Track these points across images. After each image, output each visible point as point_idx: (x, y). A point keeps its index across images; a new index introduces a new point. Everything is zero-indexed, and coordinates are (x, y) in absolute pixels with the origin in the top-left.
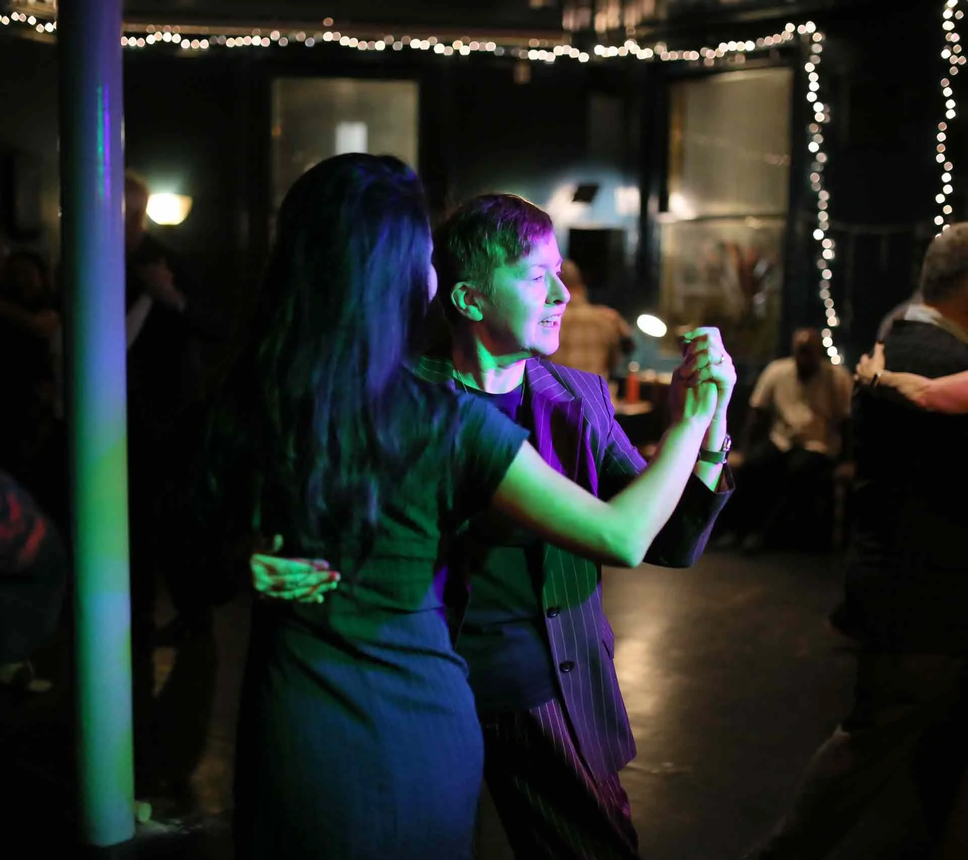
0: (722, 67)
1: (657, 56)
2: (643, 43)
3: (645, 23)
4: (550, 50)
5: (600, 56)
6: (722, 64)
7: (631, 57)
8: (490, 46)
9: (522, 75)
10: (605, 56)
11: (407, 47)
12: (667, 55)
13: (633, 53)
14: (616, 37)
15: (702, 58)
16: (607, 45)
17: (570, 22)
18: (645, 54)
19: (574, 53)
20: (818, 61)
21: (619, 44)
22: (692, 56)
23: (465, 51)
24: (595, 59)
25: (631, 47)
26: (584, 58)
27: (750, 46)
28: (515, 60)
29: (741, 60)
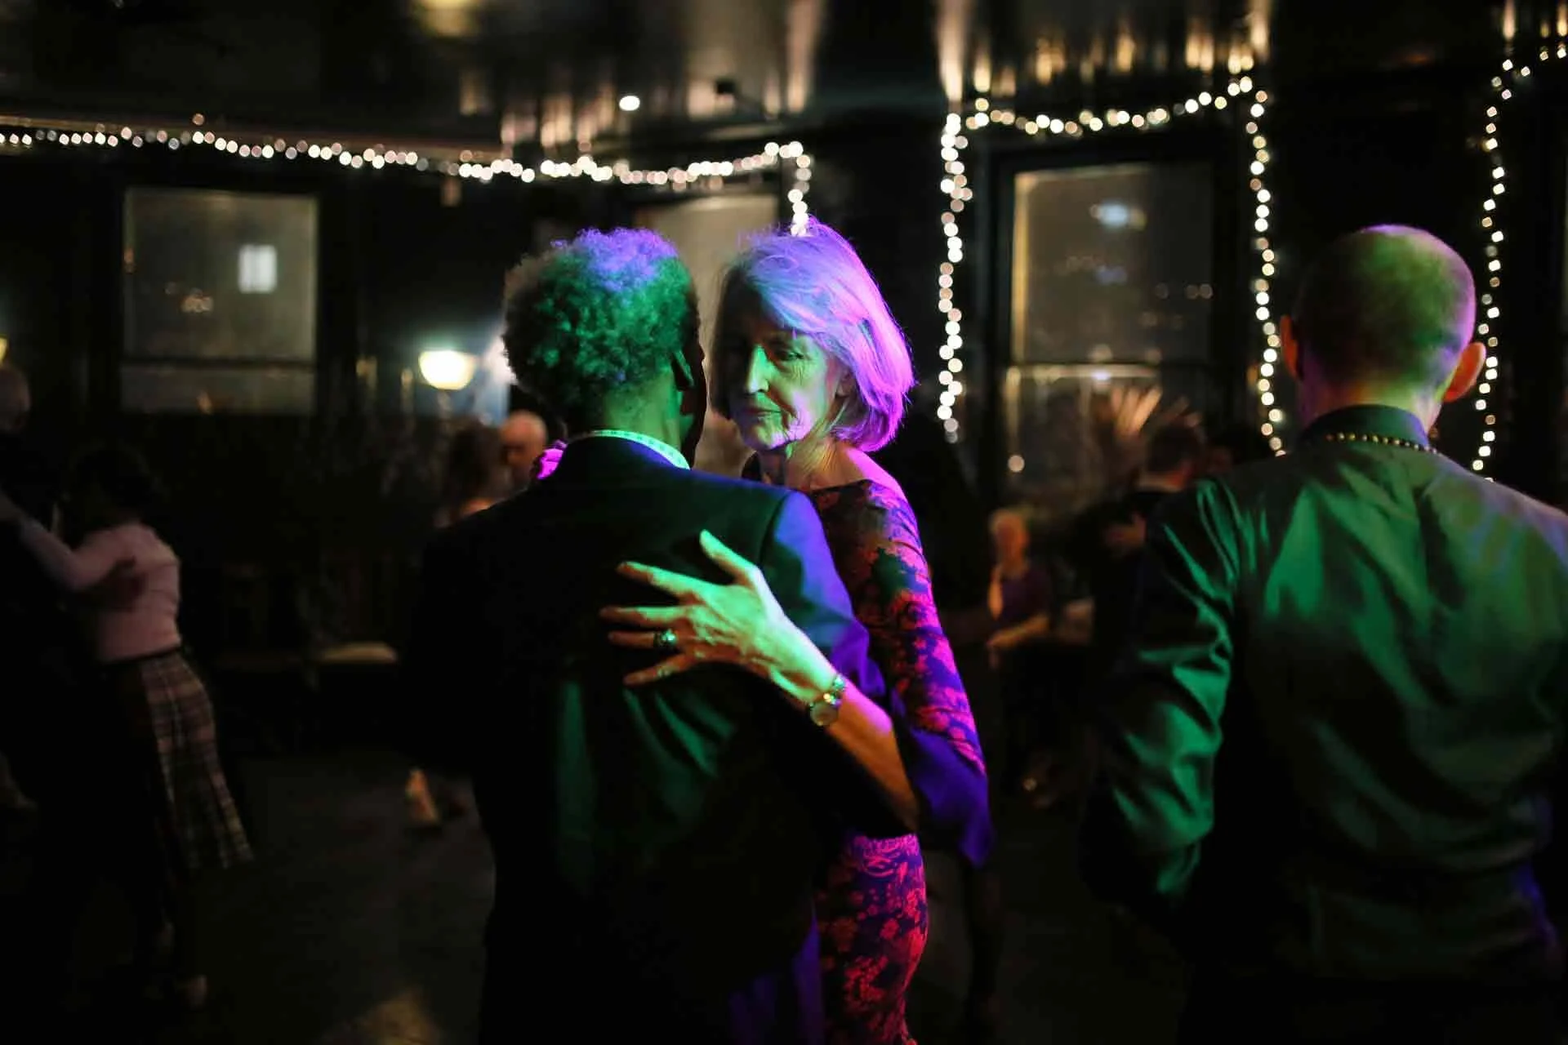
0: (693, 193)
1: (616, 179)
2: (601, 160)
3: (601, 137)
4: (486, 164)
5: (549, 176)
6: (695, 187)
7: (585, 178)
8: (411, 158)
9: (452, 194)
10: (555, 175)
11: (303, 157)
12: (629, 176)
13: (588, 173)
14: (568, 152)
15: (670, 182)
16: (557, 161)
17: (510, 133)
18: (602, 174)
19: (516, 170)
20: (807, 188)
21: (572, 160)
22: (658, 178)
23: (378, 163)
24: (541, 177)
25: (585, 165)
26: (528, 176)
27: (726, 168)
28: (442, 177)
29: (715, 186)
